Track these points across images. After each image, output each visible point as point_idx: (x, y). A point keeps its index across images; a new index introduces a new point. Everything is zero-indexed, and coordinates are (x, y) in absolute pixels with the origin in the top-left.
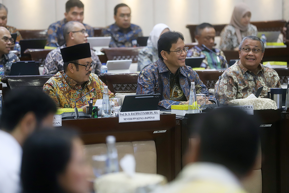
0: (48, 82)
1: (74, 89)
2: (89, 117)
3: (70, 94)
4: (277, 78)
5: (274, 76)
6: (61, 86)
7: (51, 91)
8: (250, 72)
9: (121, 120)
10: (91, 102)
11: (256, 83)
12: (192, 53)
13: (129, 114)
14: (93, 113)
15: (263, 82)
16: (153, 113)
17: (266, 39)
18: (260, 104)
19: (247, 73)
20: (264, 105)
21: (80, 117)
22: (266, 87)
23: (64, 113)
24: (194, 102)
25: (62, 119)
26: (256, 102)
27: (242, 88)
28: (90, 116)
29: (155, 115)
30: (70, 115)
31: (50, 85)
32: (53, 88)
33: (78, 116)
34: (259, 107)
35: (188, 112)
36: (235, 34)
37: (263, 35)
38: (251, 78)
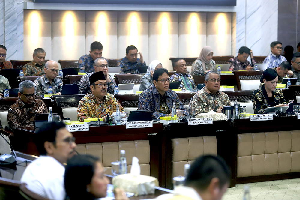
0: (82, 100)
1: (98, 103)
2: (107, 125)
3: (96, 107)
4: (228, 99)
5: (227, 97)
6: (90, 102)
7: (83, 106)
8: (212, 94)
9: (128, 127)
10: (108, 115)
11: (214, 102)
12: (173, 77)
13: (133, 123)
14: (109, 122)
15: (220, 101)
16: (148, 122)
17: (221, 69)
18: (217, 117)
19: (209, 95)
20: (219, 117)
21: (102, 124)
22: (221, 104)
23: (91, 122)
24: (175, 115)
25: (90, 125)
26: (214, 115)
27: (206, 104)
28: (108, 123)
29: (149, 124)
30: (95, 123)
31: (83, 101)
32: (85, 103)
33: (100, 124)
34: (216, 119)
35: (171, 122)
36: (202, 65)
37: (219, 67)
38: (212, 98)
